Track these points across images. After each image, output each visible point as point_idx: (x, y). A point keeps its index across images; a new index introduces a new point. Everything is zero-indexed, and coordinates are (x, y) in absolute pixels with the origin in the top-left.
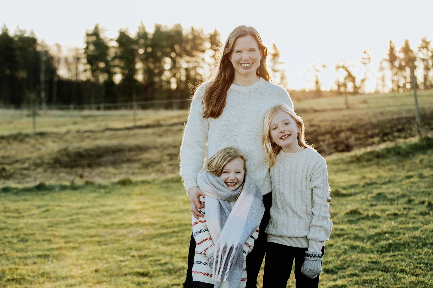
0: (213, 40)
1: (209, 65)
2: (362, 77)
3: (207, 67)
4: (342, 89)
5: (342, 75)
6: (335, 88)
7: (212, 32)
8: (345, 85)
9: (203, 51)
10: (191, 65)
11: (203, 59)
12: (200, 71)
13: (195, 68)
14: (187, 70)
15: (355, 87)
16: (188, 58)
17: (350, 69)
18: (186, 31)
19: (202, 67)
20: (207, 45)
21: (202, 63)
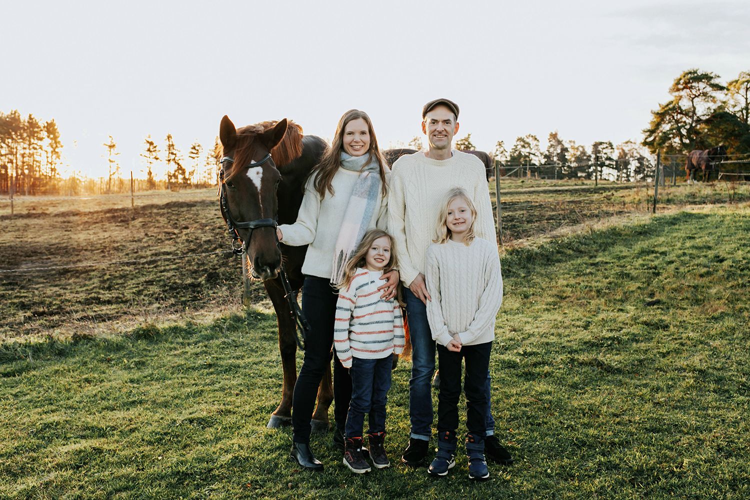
0: (50, 128)
1: (47, 152)
2: (191, 170)
3: (44, 154)
4: (173, 180)
5: (173, 167)
6: (166, 178)
7: (49, 122)
8: (176, 177)
9: (41, 139)
10: (28, 151)
11: (41, 147)
12: (37, 158)
13: (31, 155)
14: (23, 156)
15: (184, 178)
17: (179, 162)
18: (24, 118)
19: (40, 156)
20: (44, 134)
21: (39, 150)
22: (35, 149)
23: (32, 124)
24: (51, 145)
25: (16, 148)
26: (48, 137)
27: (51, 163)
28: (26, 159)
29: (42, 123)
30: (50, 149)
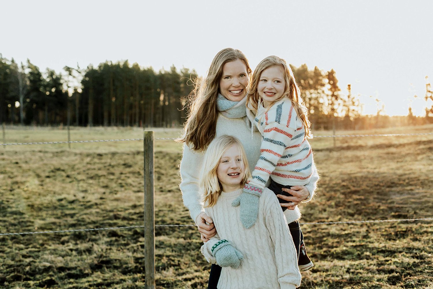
0: (331, 76)
1: (327, 95)
3: (326, 98)
9: (323, 85)
10: (314, 96)
11: (323, 92)
12: (321, 101)
13: (316, 99)
14: (310, 99)
16: (312, 91)
18: (311, 69)
19: (323, 98)
20: (326, 81)
21: (322, 95)
22: (318, 93)
23: (317, 73)
24: (331, 89)
25: (305, 94)
26: (329, 83)
27: (331, 104)
28: (312, 102)
29: (324, 72)
30: (330, 93)
